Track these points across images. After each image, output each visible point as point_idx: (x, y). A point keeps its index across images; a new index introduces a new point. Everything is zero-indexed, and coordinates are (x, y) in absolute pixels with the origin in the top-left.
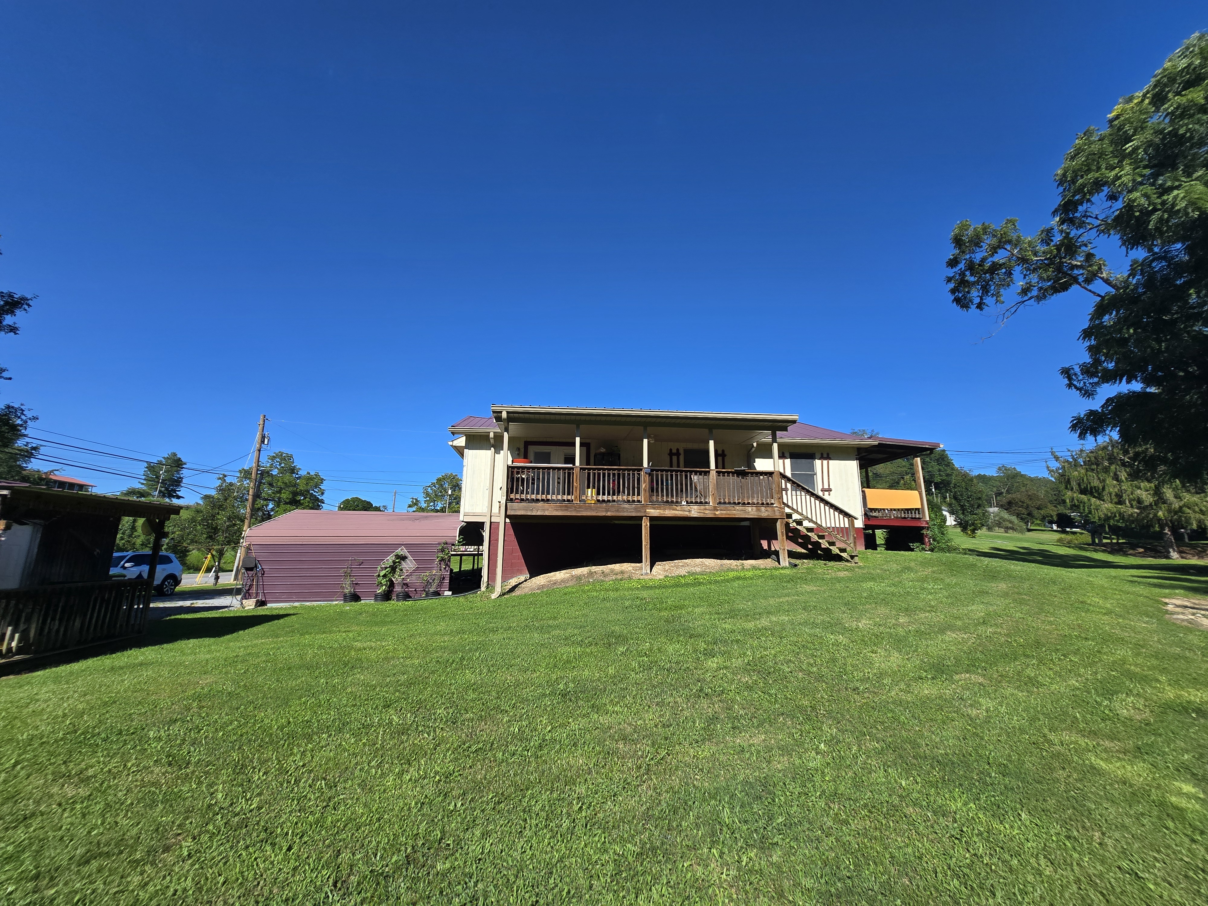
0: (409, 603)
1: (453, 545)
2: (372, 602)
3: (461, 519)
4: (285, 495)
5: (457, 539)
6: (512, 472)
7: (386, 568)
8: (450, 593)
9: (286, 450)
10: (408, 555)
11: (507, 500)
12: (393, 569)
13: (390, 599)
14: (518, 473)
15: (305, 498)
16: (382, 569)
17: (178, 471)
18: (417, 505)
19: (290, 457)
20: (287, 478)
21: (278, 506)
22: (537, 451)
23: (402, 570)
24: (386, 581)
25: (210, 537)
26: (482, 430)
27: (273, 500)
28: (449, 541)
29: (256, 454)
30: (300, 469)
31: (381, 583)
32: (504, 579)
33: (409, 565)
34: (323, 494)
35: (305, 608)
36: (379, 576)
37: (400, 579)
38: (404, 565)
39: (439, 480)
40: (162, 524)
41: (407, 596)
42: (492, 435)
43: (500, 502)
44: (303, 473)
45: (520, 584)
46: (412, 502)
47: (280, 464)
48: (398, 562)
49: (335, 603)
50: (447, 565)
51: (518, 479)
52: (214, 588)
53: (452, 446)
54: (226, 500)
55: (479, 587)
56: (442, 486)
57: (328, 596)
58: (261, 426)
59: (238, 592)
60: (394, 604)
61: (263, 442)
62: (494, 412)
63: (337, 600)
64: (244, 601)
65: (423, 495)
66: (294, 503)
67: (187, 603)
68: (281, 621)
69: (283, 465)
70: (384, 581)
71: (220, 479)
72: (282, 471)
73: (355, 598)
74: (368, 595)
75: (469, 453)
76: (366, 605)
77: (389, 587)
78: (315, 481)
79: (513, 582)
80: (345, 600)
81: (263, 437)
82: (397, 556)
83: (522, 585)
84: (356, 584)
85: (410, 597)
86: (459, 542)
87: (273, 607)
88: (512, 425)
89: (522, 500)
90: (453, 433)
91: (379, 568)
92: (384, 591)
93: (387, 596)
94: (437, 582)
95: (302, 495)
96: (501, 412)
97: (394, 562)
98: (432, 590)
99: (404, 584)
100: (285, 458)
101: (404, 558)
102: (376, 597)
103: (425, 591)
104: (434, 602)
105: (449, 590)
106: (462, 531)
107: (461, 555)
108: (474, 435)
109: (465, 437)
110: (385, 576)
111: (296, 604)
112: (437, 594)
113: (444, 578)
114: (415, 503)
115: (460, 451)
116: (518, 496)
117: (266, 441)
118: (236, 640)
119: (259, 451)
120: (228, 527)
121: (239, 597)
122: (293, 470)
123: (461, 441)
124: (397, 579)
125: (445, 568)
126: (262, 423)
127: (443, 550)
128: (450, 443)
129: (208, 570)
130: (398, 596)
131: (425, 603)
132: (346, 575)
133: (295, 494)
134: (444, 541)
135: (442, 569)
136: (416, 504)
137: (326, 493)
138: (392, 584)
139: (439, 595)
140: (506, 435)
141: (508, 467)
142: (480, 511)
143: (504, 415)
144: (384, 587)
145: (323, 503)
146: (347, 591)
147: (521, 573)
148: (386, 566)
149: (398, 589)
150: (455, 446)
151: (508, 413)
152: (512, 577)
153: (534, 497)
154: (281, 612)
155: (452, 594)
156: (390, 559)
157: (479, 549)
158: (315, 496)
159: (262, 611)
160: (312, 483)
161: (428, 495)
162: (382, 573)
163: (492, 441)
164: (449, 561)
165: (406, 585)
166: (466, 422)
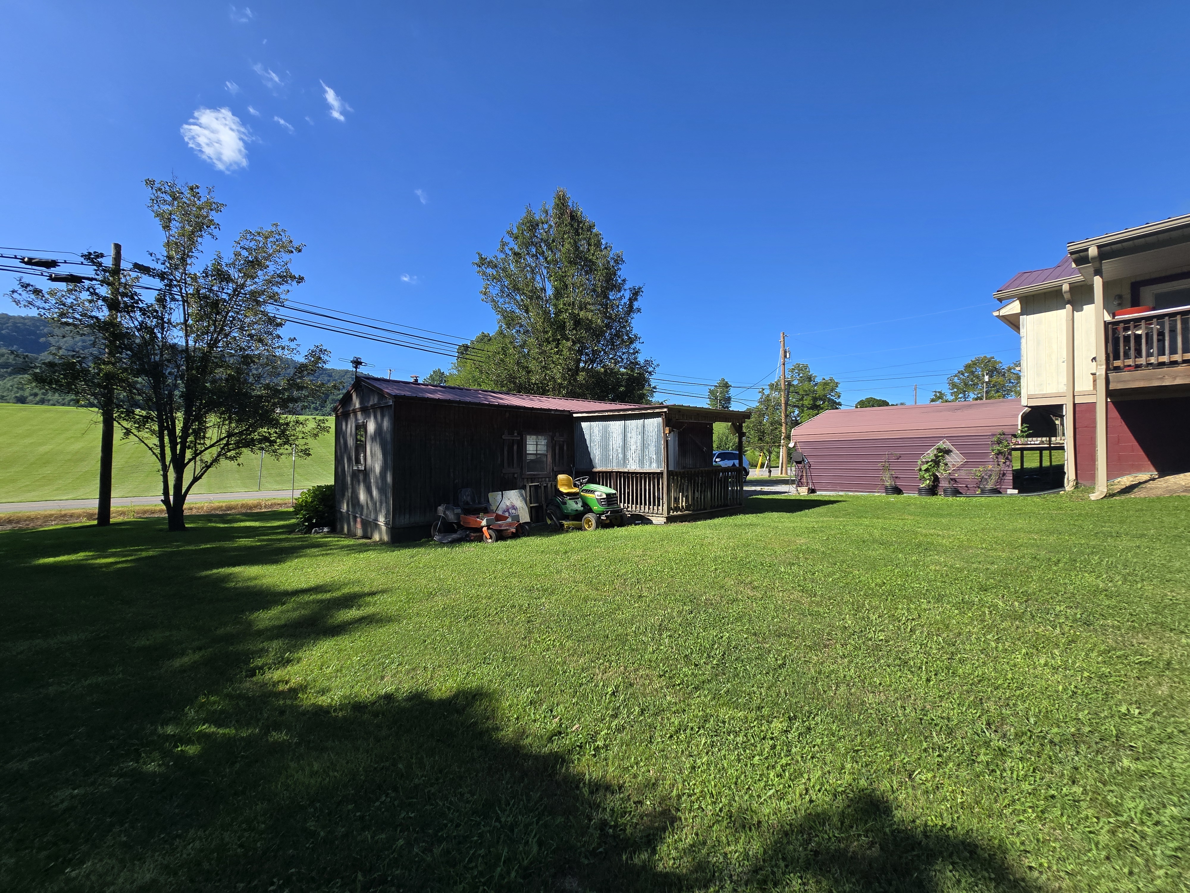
0: (961, 499)
1: (1015, 436)
2: (916, 495)
3: (1024, 402)
4: (807, 402)
5: (1020, 427)
6: (1114, 331)
7: (927, 462)
8: (1016, 491)
9: (802, 362)
10: (952, 448)
11: (1108, 369)
12: (936, 462)
13: (937, 494)
14: (1126, 329)
15: (824, 403)
16: (923, 463)
17: (727, 392)
18: (942, 398)
19: (806, 367)
20: (806, 386)
21: (803, 411)
22: (1160, 291)
23: (946, 464)
24: (930, 476)
25: (760, 439)
26: (1050, 283)
27: (798, 407)
28: (1006, 431)
29: (782, 367)
30: (816, 376)
31: (924, 477)
32: (1110, 476)
33: (955, 459)
34: (839, 397)
35: (851, 497)
36: (920, 470)
37: (945, 474)
38: (948, 459)
39: (968, 367)
40: (741, 427)
41: (956, 492)
42: (1066, 287)
43: (1093, 374)
44: (818, 380)
45: (1140, 483)
46: (935, 395)
47: (799, 375)
48: (941, 456)
49: (876, 494)
50: (1007, 458)
51: (1127, 339)
52: (769, 479)
53: (998, 316)
54: (767, 409)
55: (1061, 485)
56: (972, 373)
57: (870, 488)
58: (782, 343)
59: (792, 482)
60: (940, 499)
61: (785, 356)
62: (1071, 253)
63: (878, 492)
64: (799, 488)
65: (947, 386)
66: (816, 408)
67: (758, 488)
68: (835, 505)
69: (801, 375)
70: (927, 475)
71: (760, 392)
72: (801, 381)
73: (897, 491)
74: (911, 488)
75: (1028, 322)
76: (910, 498)
77: (934, 482)
78: (831, 386)
79: (1126, 481)
80: (887, 493)
81: (785, 352)
82: (939, 450)
83: (1148, 485)
84: (896, 477)
85: (961, 493)
86: (1022, 431)
87: (821, 494)
88: (1107, 265)
89: (1138, 367)
90: (1000, 300)
91: (919, 462)
92: (929, 486)
93: (932, 491)
94: (994, 478)
95: (821, 399)
96: (1087, 250)
97: (937, 456)
98: (989, 486)
99: (952, 479)
100: (802, 368)
101: (948, 452)
102: (920, 491)
103: (979, 487)
104: (995, 499)
105: (1014, 488)
106: (1025, 419)
107: (1022, 450)
108: (1033, 296)
109: (1018, 302)
110: (927, 470)
111: (841, 493)
112: (996, 491)
113: (1004, 474)
114: (940, 396)
115: (1013, 322)
116: (1130, 362)
117: (788, 355)
118: (806, 515)
119: (784, 364)
120: (772, 430)
121: (795, 486)
122: (810, 379)
123: (1015, 307)
124: (941, 473)
125: (1004, 463)
126: (782, 340)
127: (999, 442)
128: (996, 314)
129: (762, 466)
130: (945, 491)
131: (983, 500)
132: (885, 469)
133: (815, 399)
134: (1000, 431)
135: (1001, 463)
136: (939, 398)
137: (842, 395)
138: (936, 479)
139: (1000, 493)
140: (1098, 282)
141: (1106, 324)
142: (1054, 391)
143: (1093, 251)
144: (928, 482)
145: (841, 405)
146: (888, 484)
147: (1139, 469)
148: (927, 460)
149: (944, 484)
150: (1002, 316)
151: (1099, 247)
152: (1122, 475)
153: (1165, 359)
154: (832, 499)
155: (1019, 493)
156: (931, 453)
157: (1050, 441)
158: (833, 400)
159: (813, 497)
160: (828, 388)
161: (954, 385)
162: (924, 467)
163: (1067, 296)
164: (1010, 454)
165: (954, 480)
166: (1018, 282)
